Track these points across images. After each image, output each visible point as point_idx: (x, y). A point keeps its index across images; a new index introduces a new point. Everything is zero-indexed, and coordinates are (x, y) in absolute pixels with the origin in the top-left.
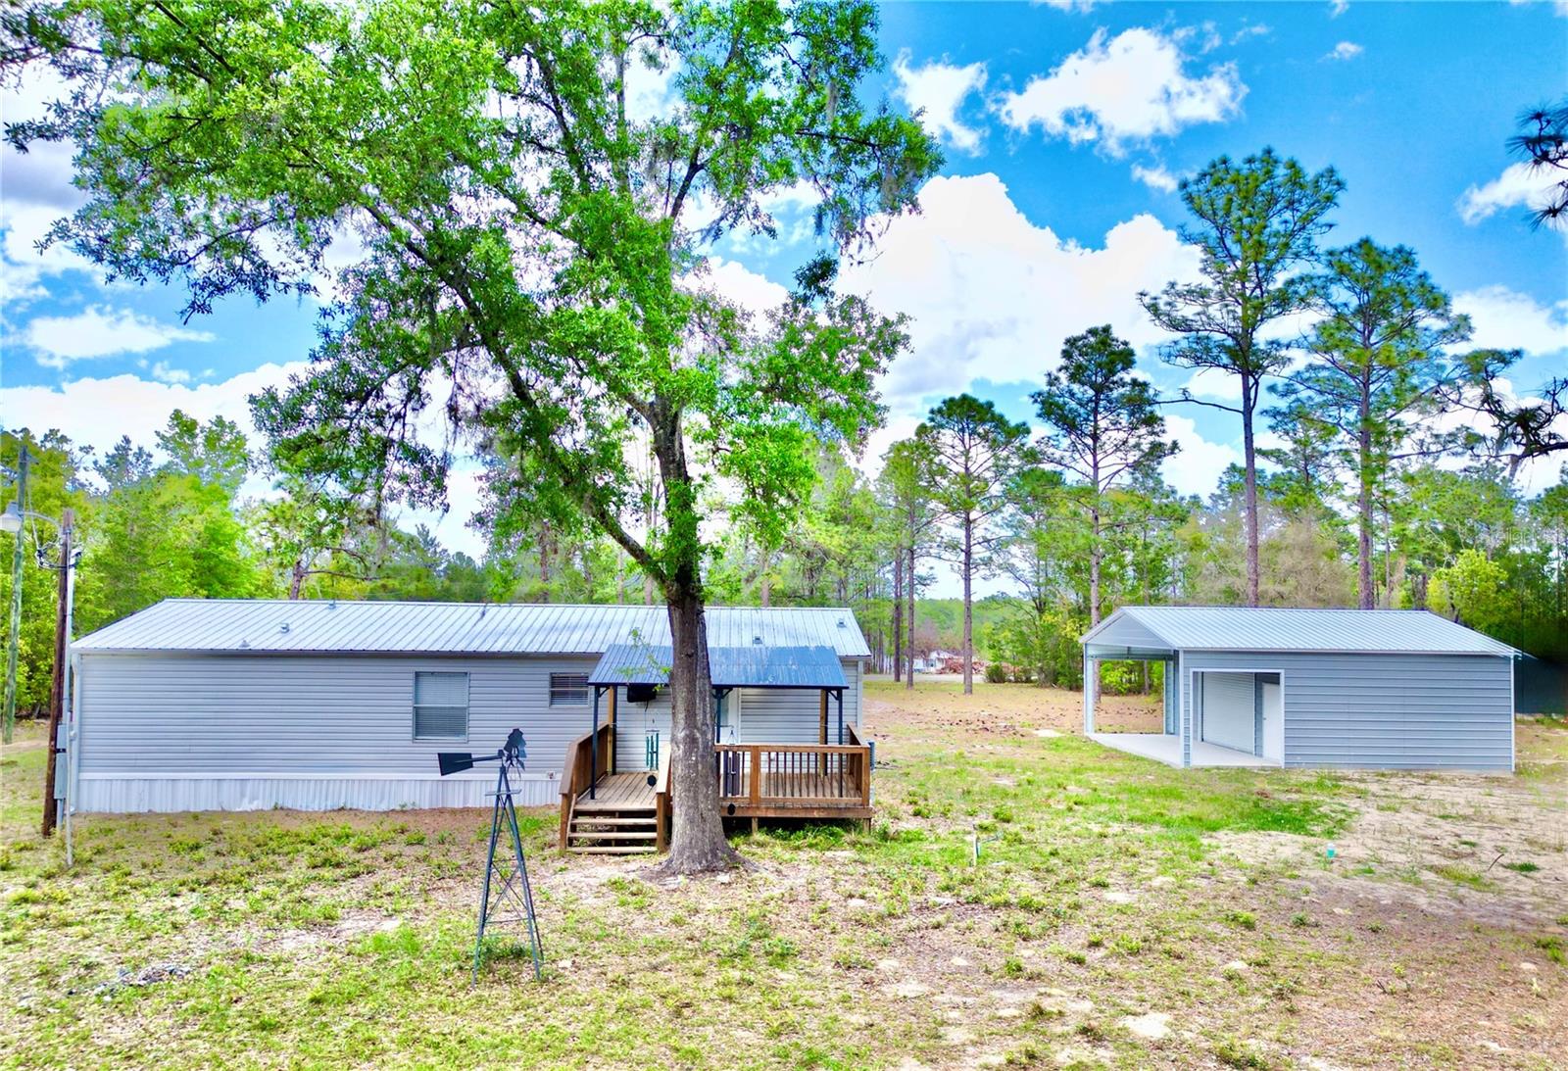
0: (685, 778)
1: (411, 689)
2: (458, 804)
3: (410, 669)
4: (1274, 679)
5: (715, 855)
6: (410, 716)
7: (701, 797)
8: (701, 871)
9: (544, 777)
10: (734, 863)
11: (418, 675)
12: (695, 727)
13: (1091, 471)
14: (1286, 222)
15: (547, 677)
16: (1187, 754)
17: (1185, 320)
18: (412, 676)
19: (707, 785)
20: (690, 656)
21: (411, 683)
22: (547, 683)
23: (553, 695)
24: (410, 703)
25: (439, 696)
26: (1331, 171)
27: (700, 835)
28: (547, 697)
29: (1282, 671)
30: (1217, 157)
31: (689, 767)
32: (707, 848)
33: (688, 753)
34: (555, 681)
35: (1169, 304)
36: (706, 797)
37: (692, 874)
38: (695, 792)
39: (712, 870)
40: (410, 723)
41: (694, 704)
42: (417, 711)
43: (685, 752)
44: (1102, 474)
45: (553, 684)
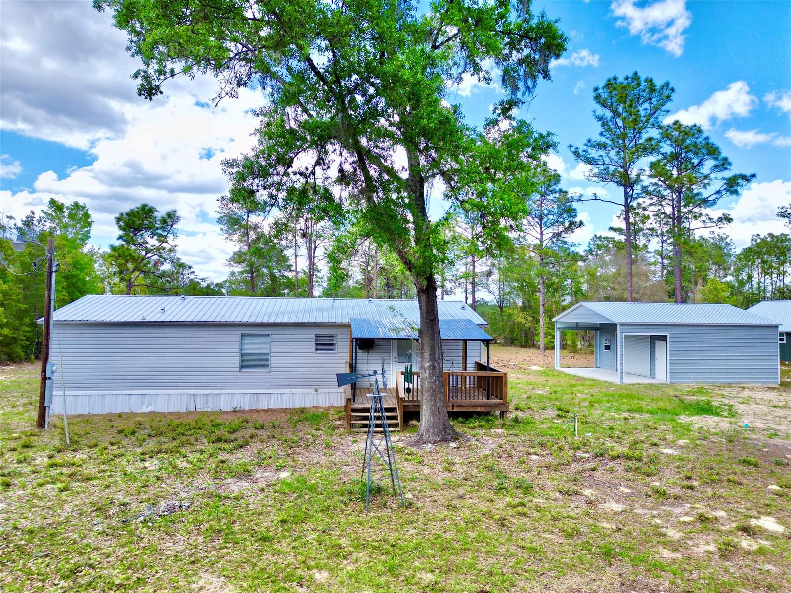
0: (429, 389)
1: (239, 343)
2: (265, 407)
3: (237, 333)
4: (664, 338)
5: (446, 432)
6: (238, 358)
7: (438, 400)
8: (440, 441)
9: (313, 391)
10: (456, 437)
11: (242, 335)
12: (435, 360)
13: (539, 236)
14: (646, 109)
15: (314, 336)
16: (622, 377)
17: (593, 158)
18: (239, 336)
19: (441, 393)
20: (431, 320)
21: (239, 339)
22: (314, 340)
23: (317, 346)
24: (238, 351)
25: (254, 347)
26: (668, 84)
27: (438, 421)
28: (314, 347)
29: (668, 334)
30: (611, 76)
31: (432, 382)
32: (442, 428)
33: (431, 375)
34: (318, 338)
35: (584, 151)
36: (440, 399)
37: (434, 443)
38: (435, 397)
39: (445, 440)
40: (238, 362)
41: (434, 347)
42: (242, 354)
43: (429, 374)
44: (545, 237)
45: (317, 341)
